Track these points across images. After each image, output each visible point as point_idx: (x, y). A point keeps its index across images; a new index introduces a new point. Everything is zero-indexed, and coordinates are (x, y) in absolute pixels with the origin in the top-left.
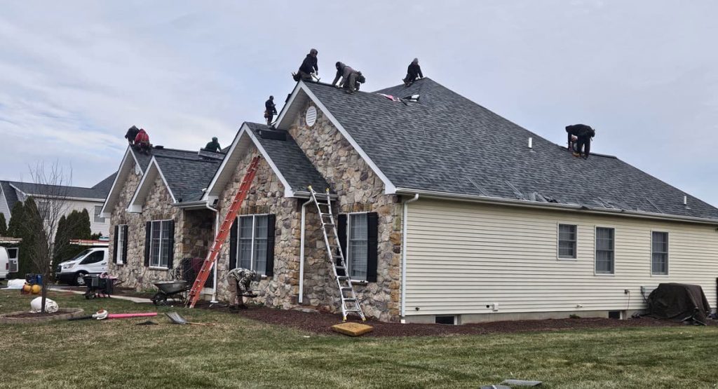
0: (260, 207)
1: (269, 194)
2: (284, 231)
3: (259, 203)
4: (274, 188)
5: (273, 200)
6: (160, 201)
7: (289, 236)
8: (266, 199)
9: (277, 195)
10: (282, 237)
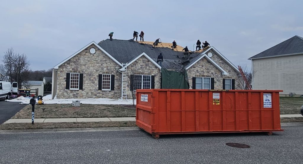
0: (206, 76)
1: (210, 73)
2: (217, 82)
3: (205, 74)
4: (213, 71)
5: (212, 74)
6: (141, 68)
7: (220, 83)
8: (209, 74)
9: (214, 73)
10: (217, 83)
